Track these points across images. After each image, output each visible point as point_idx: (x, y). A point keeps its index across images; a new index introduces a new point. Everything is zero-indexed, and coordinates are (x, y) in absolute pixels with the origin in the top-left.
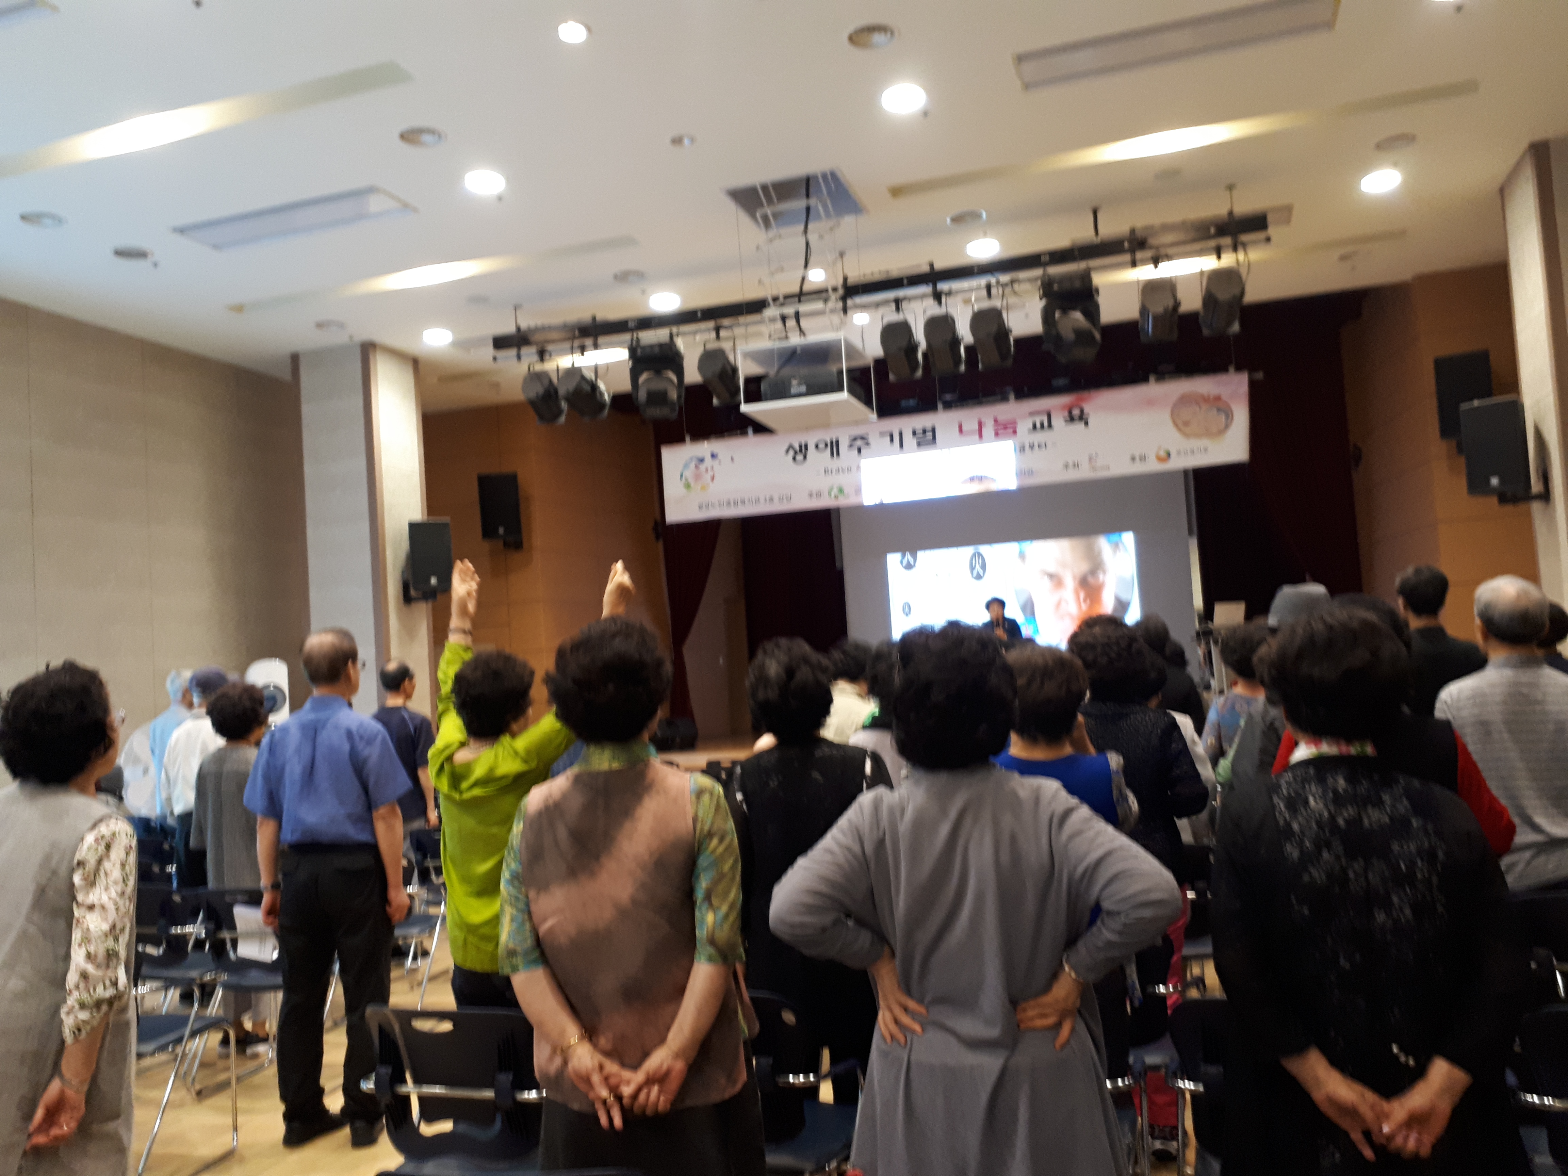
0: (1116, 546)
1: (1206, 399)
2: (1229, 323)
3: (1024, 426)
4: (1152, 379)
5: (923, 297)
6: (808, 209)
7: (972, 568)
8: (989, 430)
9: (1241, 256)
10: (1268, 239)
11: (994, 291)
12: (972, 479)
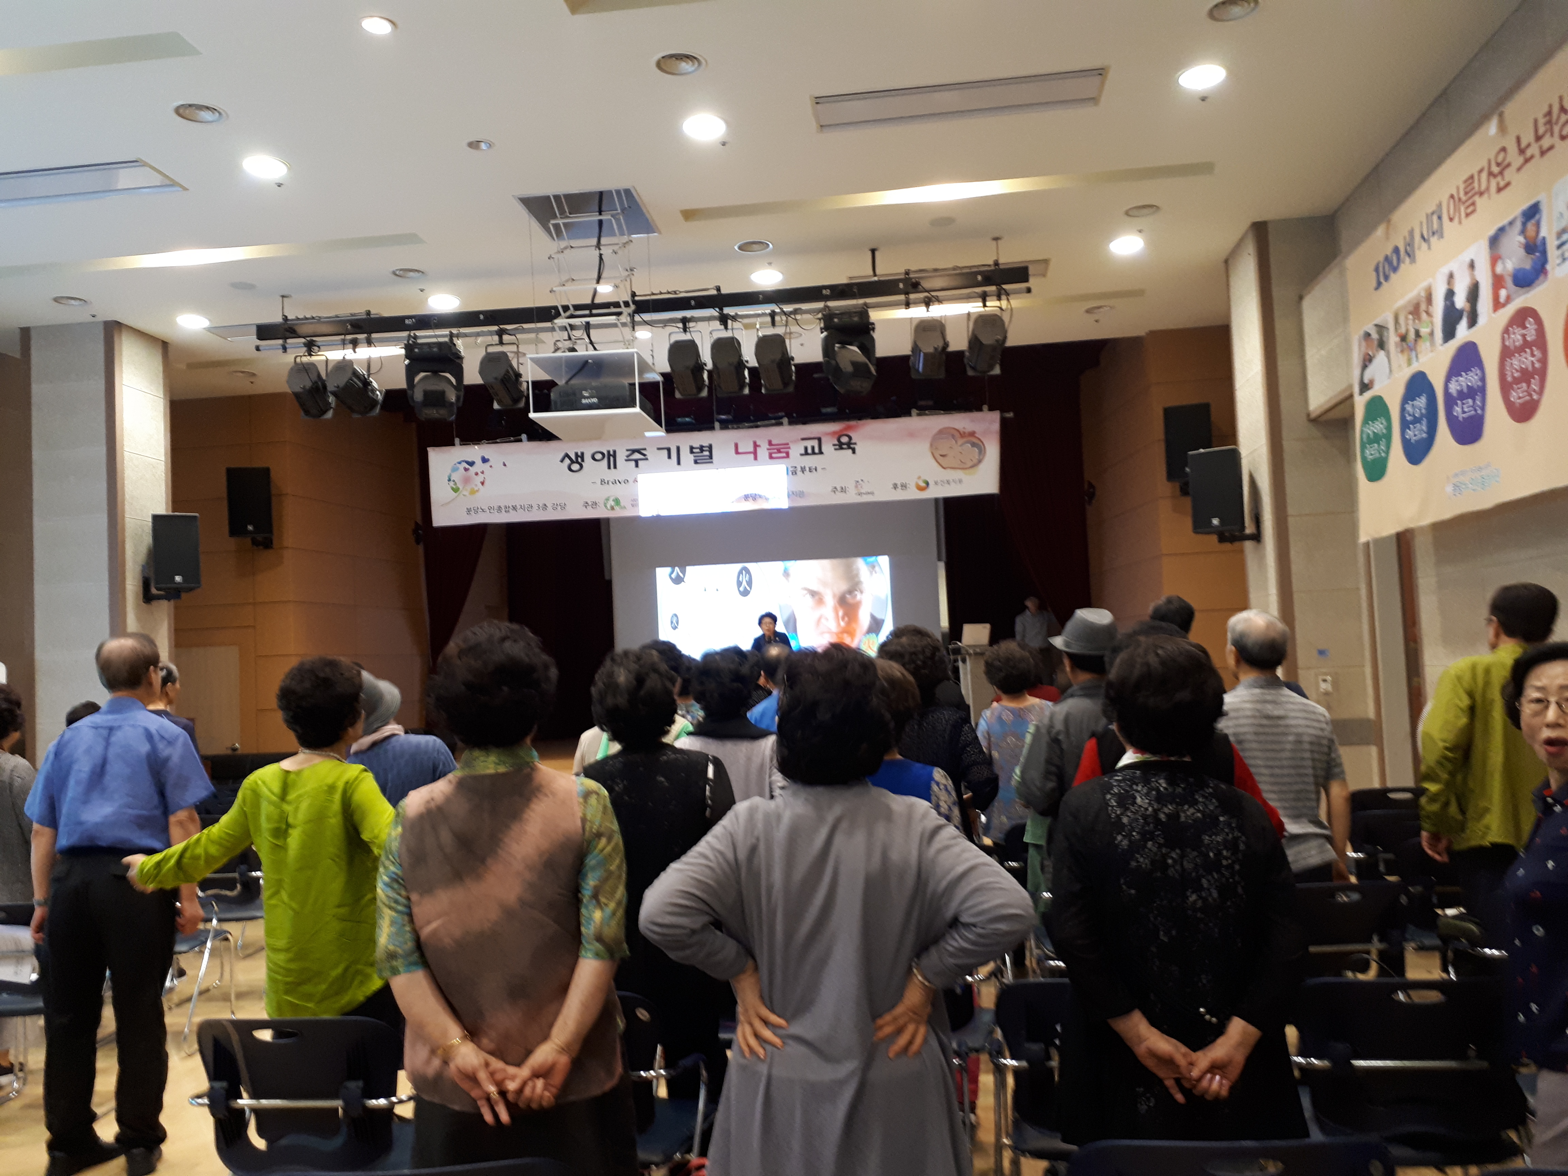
0: (873, 566)
1: (963, 435)
2: (992, 367)
3: (796, 450)
4: (914, 412)
5: (710, 319)
6: (601, 222)
7: (739, 584)
8: (763, 452)
9: (1004, 303)
10: (1029, 290)
11: (777, 318)
12: (746, 497)
